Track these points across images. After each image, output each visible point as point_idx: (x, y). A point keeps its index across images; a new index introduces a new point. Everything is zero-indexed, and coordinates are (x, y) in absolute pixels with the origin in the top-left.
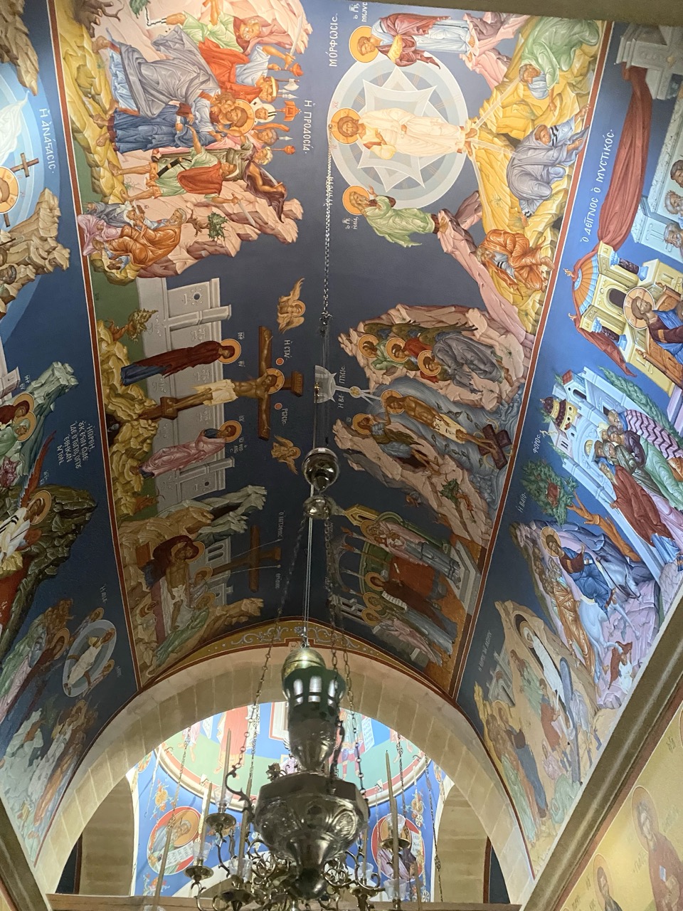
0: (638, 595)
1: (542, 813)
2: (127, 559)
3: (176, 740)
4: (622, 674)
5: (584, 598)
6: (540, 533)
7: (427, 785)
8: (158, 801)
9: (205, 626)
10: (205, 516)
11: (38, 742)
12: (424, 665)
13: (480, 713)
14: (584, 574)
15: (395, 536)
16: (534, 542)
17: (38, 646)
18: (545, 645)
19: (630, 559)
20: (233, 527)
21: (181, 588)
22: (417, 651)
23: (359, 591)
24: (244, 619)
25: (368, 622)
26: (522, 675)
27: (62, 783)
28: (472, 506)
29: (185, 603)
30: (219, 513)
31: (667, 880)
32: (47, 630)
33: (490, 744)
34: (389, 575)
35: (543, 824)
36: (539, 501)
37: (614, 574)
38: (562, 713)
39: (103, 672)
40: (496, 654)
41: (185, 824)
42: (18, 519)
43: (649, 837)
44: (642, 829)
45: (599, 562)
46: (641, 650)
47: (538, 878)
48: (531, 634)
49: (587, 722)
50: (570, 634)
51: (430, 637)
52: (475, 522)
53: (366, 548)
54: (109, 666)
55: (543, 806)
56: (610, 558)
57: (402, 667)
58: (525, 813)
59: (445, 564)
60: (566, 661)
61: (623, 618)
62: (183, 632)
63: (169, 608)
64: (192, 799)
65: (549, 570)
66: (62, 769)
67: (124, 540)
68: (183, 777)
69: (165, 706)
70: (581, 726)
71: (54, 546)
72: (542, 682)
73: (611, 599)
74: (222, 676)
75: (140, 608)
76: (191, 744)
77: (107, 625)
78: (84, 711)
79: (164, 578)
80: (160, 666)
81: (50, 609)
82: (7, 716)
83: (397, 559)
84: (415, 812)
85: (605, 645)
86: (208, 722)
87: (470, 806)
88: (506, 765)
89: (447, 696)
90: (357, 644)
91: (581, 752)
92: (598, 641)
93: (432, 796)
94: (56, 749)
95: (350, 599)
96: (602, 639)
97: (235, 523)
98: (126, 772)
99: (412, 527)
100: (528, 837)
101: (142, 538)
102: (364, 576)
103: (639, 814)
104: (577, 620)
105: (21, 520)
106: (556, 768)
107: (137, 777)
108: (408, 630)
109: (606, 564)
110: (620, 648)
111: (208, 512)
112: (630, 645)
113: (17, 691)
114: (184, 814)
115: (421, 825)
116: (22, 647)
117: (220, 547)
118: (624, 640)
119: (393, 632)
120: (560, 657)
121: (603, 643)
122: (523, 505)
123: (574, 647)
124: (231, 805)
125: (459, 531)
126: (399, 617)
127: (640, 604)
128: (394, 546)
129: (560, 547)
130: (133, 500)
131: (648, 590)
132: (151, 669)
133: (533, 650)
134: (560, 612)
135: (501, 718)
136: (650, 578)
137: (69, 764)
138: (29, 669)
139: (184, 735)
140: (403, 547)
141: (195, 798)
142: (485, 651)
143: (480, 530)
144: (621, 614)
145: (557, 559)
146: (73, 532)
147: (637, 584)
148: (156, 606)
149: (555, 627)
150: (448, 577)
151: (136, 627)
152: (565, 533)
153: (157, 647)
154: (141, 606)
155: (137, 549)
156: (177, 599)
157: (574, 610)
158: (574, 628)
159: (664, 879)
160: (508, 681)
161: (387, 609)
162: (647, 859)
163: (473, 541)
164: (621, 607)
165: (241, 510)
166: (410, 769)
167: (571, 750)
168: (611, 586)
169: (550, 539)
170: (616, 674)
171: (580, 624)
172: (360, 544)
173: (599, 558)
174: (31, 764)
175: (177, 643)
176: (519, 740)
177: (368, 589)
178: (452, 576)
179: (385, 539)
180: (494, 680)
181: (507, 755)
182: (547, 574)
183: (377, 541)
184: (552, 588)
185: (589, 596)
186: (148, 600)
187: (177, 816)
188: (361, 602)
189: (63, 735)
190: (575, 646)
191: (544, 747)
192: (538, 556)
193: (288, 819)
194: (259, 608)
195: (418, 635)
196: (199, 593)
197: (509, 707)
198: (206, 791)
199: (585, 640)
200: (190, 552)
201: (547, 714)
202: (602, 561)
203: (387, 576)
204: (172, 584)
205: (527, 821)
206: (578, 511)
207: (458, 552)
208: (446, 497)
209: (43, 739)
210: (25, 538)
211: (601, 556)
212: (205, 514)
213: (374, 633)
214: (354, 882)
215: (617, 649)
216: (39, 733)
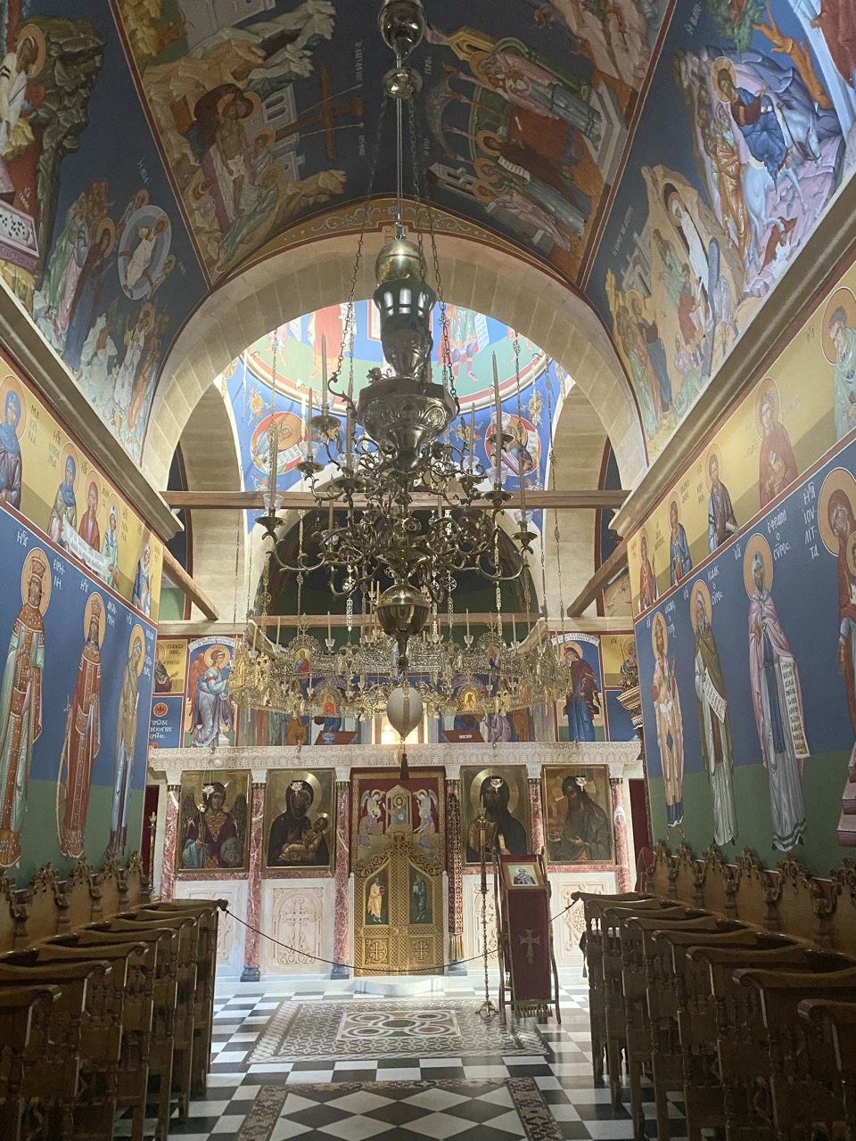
0: (818, 155)
1: (665, 408)
2: (163, 122)
3: (262, 344)
4: (777, 256)
5: (753, 161)
6: (712, 66)
7: (547, 386)
8: (253, 406)
9: (277, 209)
10: (253, 53)
11: (111, 350)
12: (548, 250)
13: (611, 304)
14: (758, 127)
15: (516, 75)
16: (702, 80)
17: (82, 242)
18: (696, 222)
19: (819, 105)
20: (295, 69)
21: (239, 159)
22: (541, 232)
23: (468, 158)
24: (324, 199)
25: (479, 198)
26: (663, 259)
27: (148, 391)
28: (625, 26)
29: (246, 180)
30: (273, 46)
31: (775, 462)
32: (86, 221)
33: (618, 339)
34: (509, 134)
35: (665, 417)
36: (717, 15)
37: (794, 127)
38: (702, 303)
39: (164, 269)
40: (635, 235)
41: (286, 429)
42: (9, 71)
43: (767, 426)
44: (761, 419)
45: (780, 109)
46: (805, 226)
47: (651, 466)
48: (680, 209)
49: (729, 312)
50: (727, 208)
51: (558, 215)
52: (627, 50)
53: (477, 95)
54: (171, 261)
55: (666, 400)
56: (794, 103)
57: (521, 253)
58: (648, 408)
59: (583, 117)
60: (717, 243)
61: (793, 186)
62: (250, 217)
63: (227, 187)
64: (289, 405)
65: (715, 122)
66: (143, 377)
67: (152, 93)
68: (277, 382)
69: (245, 306)
70: (721, 317)
71: (65, 108)
72: (686, 268)
73: (784, 161)
74: (304, 271)
75: (192, 188)
76: (279, 348)
77: (155, 212)
78: (152, 313)
79: (214, 146)
80: (229, 260)
81: (83, 194)
82: (71, 322)
83: (520, 110)
84: (532, 412)
85: (765, 222)
86: (296, 324)
87: (590, 404)
88: (634, 361)
89: (574, 287)
90: (466, 227)
91: (716, 345)
92: (758, 217)
93: (551, 395)
94: (133, 356)
95: (458, 168)
96: (763, 214)
97: (295, 61)
98: (214, 378)
99: (540, 61)
100: (647, 430)
101: (177, 89)
102: (476, 135)
103: (762, 405)
104: (739, 189)
105: (14, 73)
106: (686, 361)
107: (225, 383)
108: (530, 207)
109: (787, 112)
110: (782, 226)
111: (257, 46)
112: (794, 221)
113: (73, 295)
114: (283, 419)
115: (538, 424)
116: (63, 244)
117: (281, 99)
118: (788, 216)
119: (512, 211)
120: (711, 237)
121: (763, 218)
122: (694, 22)
123: (729, 225)
124: (333, 409)
125: (604, 65)
126: (520, 190)
127: (818, 167)
128: (515, 91)
129: (735, 88)
130: (153, 32)
131: (832, 147)
132: (219, 264)
133: (680, 229)
134: (720, 178)
135: (634, 308)
136: (837, 132)
137: (149, 371)
138: (80, 270)
139: (270, 338)
140: (528, 92)
141: (292, 404)
142: (623, 231)
143: (631, 64)
144: (792, 181)
145: (727, 104)
146: (83, 86)
147: (820, 141)
148: (211, 184)
149: (711, 199)
150: (585, 133)
151: (192, 213)
152: (743, 66)
153: (222, 237)
154: (193, 185)
155: (172, 107)
156: (236, 175)
157: (737, 177)
158: (733, 201)
159: (772, 463)
160: (646, 268)
161: (507, 180)
162: (760, 445)
163: (621, 81)
164: (794, 171)
165: (301, 41)
166: (529, 369)
167: (706, 344)
168: (788, 143)
169: (725, 75)
170: (771, 255)
171: (742, 195)
172: (469, 89)
173: (781, 103)
174: (110, 372)
175: (245, 231)
176: (651, 333)
177: (480, 154)
178: (590, 132)
179: (504, 80)
180: (631, 265)
181: (635, 350)
182: (712, 127)
183: (492, 83)
184: (716, 146)
185: (759, 157)
186: (199, 178)
187: (277, 421)
188: (471, 171)
189: (136, 343)
190: (731, 225)
191: (677, 341)
192: (704, 102)
193: (386, 414)
194: (341, 182)
195: (543, 213)
196: (262, 166)
197: (645, 298)
198: (305, 397)
199: (743, 215)
200: (242, 109)
201: (686, 303)
202: (784, 109)
203: (505, 135)
204: (226, 157)
205: (649, 417)
206: (767, 32)
207: (600, 97)
208: (591, 11)
209: (116, 346)
210: (26, 98)
211: (783, 101)
212: (254, 49)
213: (488, 211)
214: (459, 471)
215: (779, 225)
216: (109, 341)
